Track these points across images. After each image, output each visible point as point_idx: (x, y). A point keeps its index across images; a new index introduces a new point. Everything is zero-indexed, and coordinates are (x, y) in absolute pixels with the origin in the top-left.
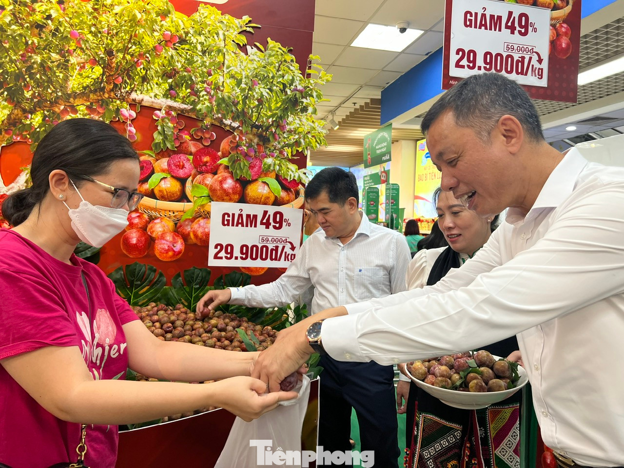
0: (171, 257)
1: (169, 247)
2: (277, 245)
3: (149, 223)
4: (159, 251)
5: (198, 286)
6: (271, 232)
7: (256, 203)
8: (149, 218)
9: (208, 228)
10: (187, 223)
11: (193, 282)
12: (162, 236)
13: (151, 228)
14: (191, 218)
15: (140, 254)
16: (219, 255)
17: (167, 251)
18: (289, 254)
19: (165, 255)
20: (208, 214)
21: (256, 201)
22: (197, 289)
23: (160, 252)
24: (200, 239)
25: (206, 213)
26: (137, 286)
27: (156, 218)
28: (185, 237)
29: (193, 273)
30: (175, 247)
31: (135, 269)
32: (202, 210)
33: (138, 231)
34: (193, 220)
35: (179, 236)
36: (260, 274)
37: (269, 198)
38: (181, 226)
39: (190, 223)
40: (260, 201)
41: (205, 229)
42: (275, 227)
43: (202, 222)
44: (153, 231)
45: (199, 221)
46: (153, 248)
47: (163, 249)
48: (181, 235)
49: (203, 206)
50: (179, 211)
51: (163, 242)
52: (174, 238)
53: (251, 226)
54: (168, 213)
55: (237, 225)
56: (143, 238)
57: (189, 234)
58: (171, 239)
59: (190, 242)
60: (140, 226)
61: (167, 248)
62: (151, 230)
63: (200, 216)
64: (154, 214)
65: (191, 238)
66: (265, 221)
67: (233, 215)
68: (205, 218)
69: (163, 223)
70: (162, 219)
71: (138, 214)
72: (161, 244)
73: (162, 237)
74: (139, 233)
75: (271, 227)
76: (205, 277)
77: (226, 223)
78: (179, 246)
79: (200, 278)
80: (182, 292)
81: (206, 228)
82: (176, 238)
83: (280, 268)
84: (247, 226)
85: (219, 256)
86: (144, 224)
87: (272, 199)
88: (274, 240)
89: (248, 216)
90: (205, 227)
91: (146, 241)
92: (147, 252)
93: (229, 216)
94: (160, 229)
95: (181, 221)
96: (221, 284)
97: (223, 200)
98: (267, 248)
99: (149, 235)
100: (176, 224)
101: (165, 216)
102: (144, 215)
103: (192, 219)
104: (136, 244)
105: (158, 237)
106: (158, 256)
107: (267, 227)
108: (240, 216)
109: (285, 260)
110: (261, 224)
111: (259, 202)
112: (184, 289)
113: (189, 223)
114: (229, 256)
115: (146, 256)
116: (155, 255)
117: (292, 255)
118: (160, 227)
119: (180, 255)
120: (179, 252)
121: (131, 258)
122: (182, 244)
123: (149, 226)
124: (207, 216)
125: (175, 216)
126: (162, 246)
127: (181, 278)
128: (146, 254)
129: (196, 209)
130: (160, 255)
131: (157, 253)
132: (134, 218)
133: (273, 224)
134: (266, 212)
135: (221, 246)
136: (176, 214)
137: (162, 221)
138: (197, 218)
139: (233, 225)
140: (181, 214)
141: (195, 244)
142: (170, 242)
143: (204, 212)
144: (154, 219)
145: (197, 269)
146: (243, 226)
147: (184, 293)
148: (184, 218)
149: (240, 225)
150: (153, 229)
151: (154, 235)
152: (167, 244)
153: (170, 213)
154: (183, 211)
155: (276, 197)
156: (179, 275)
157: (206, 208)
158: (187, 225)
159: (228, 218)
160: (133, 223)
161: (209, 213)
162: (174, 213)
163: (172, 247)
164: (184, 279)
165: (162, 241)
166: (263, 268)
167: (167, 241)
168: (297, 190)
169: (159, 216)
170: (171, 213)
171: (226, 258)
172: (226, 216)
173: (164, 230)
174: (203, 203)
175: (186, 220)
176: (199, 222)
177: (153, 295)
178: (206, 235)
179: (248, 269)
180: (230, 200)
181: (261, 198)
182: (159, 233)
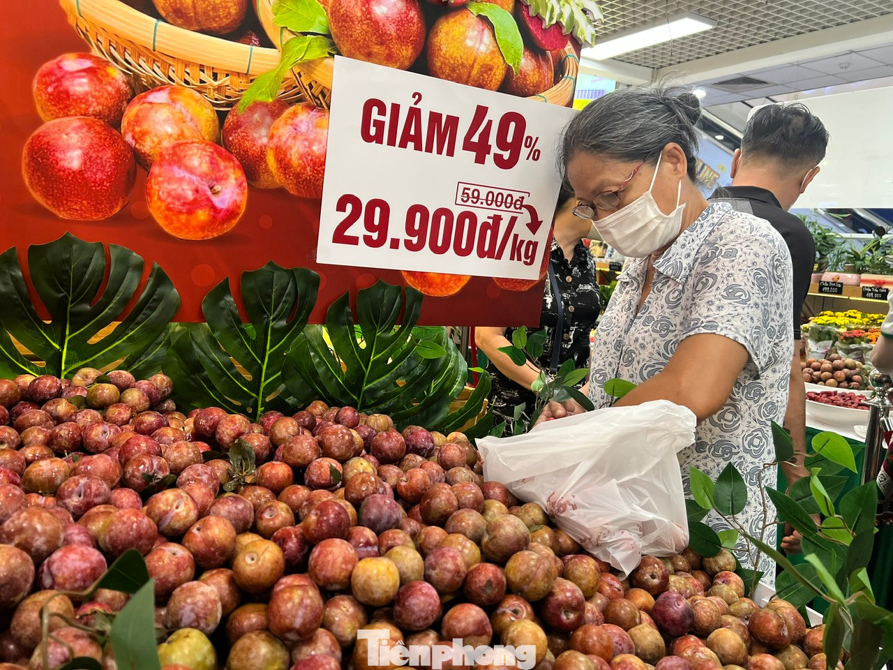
0: (203, 227)
1: (197, 191)
2: (498, 213)
3: (129, 102)
4: (163, 205)
5: (283, 323)
6: (489, 175)
7: (458, 80)
8: (128, 83)
9: (320, 142)
10: (256, 116)
11: (269, 310)
12: (175, 154)
13: (138, 120)
14: (270, 100)
15: (97, 211)
16: (349, 232)
17: (192, 207)
18: (522, 242)
19: (183, 218)
20: (324, 96)
21: (459, 74)
22: (278, 334)
23: (168, 209)
24: (297, 175)
25: (316, 92)
26: (79, 320)
27: (154, 86)
28: (251, 167)
29: (270, 284)
30: (215, 193)
31: (68, 261)
32: (305, 81)
33: (90, 127)
34: (277, 109)
35: (231, 160)
36: (452, 293)
37: (491, 69)
38: (237, 125)
39: (268, 119)
40: (469, 76)
41: (310, 146)
42: (499, 161)
43: (304, 118)
44: (144, 134)
45: (295, 114)
46: (145, 193)
47: (178, 198)
48: (238, 155)
49: (308, 65)
50: (233, 73)
51: (179, 173)
52: (213, 163)
53: (439, 152)
54: (195, 76)
55: (403, 145)
56: (108, 154)
57: (261, 156)
58: (205, 167)
59: (265, 182)
60: (95, 107)
61: (190, 195)
62: (137, 129)
63: (300, 100)
64: (146, 70)
65: (267, 171)
66: (475, 139)
67: (396, 108)
68: (312, 108)
69: (178, 106)
70: (173, 91)
71: (88, 64)
72: (169, 181)
73: (176, 156)
74: (92, 134)
75: (489, 158)
76: (304, 296)
77: (373, 131)
78: (230, 192)
79: (291, 299)
80: (236, 343)
81: (314, 140)
82: (222, 164)
83: (498, 279)
84: (429, 149)
85: (347, 233)
86: (111, 103)
87: (499, 74)
88: (494, 199)
89: (435, 117)
90: (312, 137)
91: (116, 164)
92: (120, 204)
93: (382, 112)
94: (169, 130)
95: (240, 109)
96: (344, 319)
97: (369, 56)
98: (473, 218)
99: (128, 145)
100: (222, 116)
101: (187, 82)
102: (110, 70)
103: (274, 104)
104: (80, 172)
105: (161, 155)
106: (161, 222)
107: (480, 160)
108: (414, 113)
109: (512, 258)
110: (465, 148)
111: (465, 77)
112: (243, 331)
113: (263, 117)
114: (375, 236)
115: (117, 218)
116: (150, 219)
117: (530, 243)
118: (166, 121)
119: (234, 222)
120: (231, 213)
121: (63, 220)
122: (240, 185)
123: (131, 112)
124: (320, 101)
125: (219, 89)
126: (174, 186)
127: (230, 299)
128: (117, 210)
129: (288, 74)
130: (166, 218)
131: (156, 211)
132: (74, 75)
133: (495, 149)
134: (481, 112)
135: (356, 202)
136: (223, 80)
137: (174, 101)
138: (291, 104)
139: (391, 142)
140: (240, 83)
141: (281, 191)
142: (203, 176)
143: (311, 86)
144: (145, 89)
145: (280, 269)
146: (418, 147)
147: (242, 344)
148: (248, 98)
149: (411, 145)
150: (145, 127)
151: (147, 146)
152: (191, 182)
153: (204, 76)
154: (248, 77)
155: (509, 69)
156: (224, 289)
157: (319, 75)
158: (258, 125)
159: (381, 118)
160: (67, 93)
161: (325, 93)
162: (215, 77)
163: (209, 193)
164: (242, 301)
165: (176, 169)
166: (458, 278)
167: (191, 170)
168: (560, 58)
169: (166, 80)
170: (206, 76)
171: (368, 241)
172: (375, 110)
173: (182, 134)
174: (309, 57)
175: (257, 105)
176: (296, 121)
177: (140, 347)
178: (315, 164)
179: (421, 276)
180: (389, 60)
181: (472, 66)
182: (166, 144)
